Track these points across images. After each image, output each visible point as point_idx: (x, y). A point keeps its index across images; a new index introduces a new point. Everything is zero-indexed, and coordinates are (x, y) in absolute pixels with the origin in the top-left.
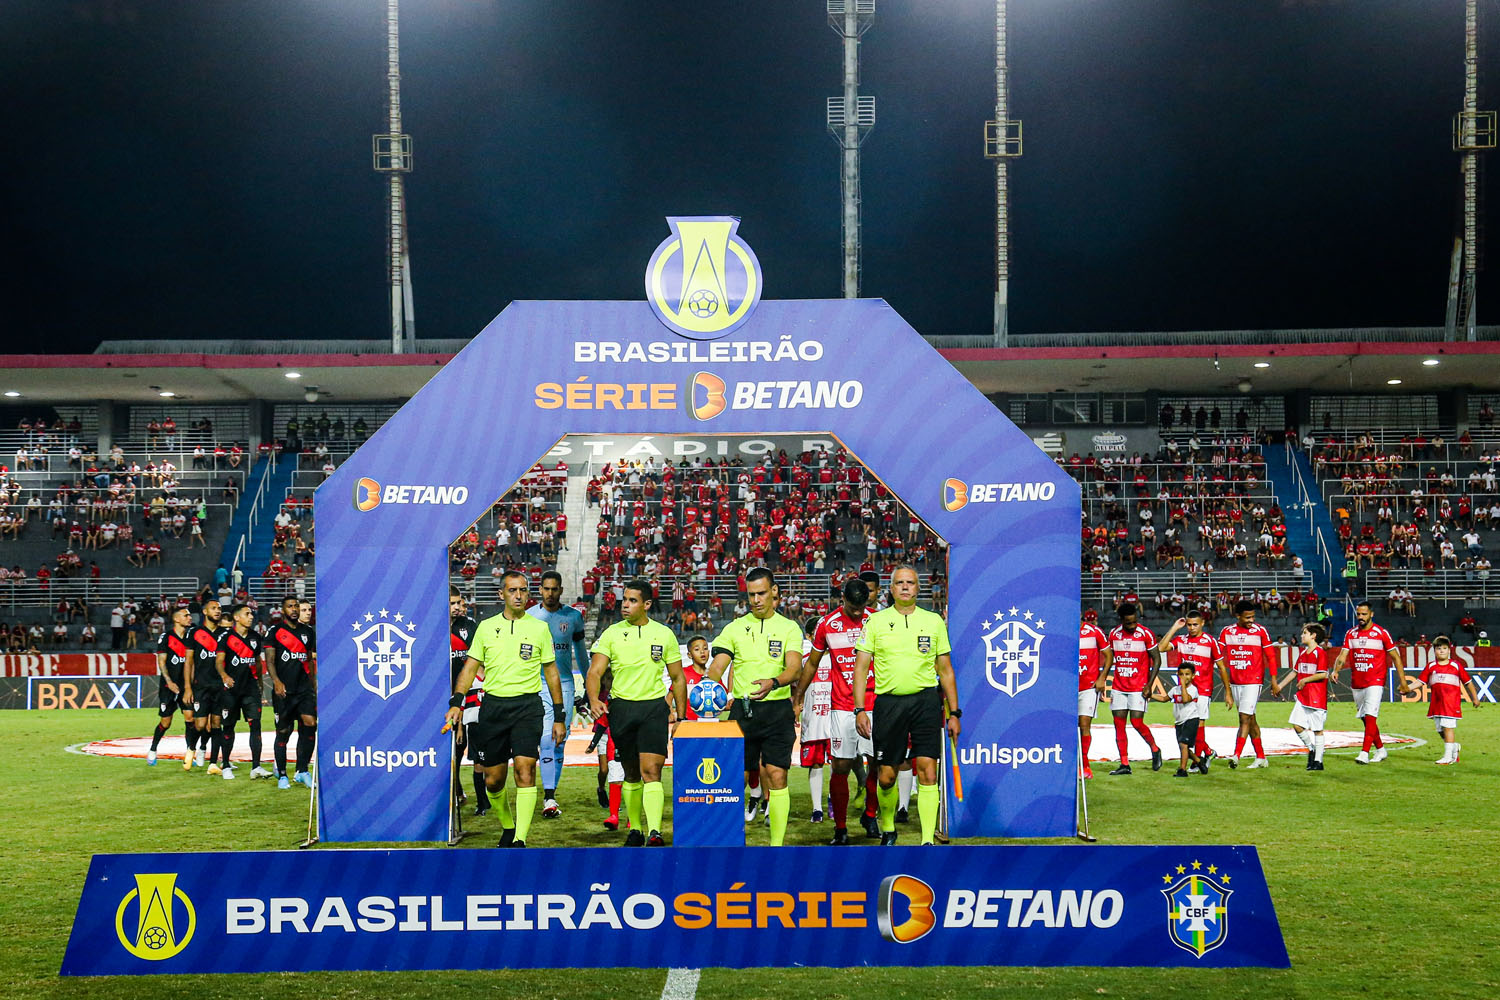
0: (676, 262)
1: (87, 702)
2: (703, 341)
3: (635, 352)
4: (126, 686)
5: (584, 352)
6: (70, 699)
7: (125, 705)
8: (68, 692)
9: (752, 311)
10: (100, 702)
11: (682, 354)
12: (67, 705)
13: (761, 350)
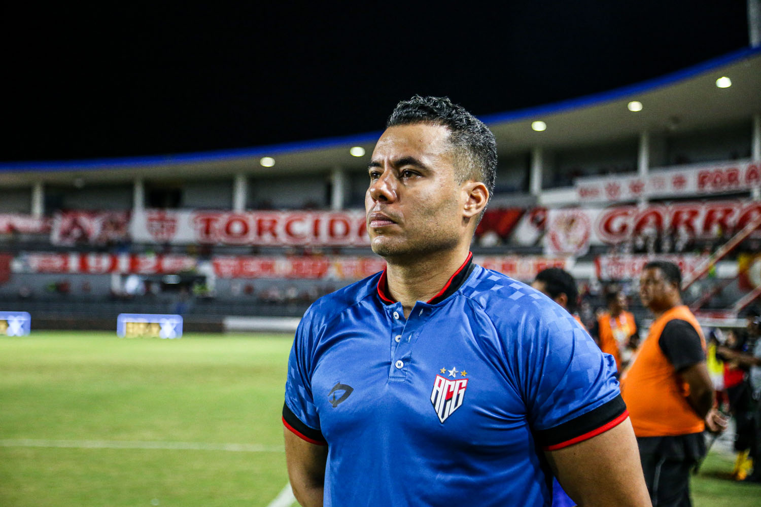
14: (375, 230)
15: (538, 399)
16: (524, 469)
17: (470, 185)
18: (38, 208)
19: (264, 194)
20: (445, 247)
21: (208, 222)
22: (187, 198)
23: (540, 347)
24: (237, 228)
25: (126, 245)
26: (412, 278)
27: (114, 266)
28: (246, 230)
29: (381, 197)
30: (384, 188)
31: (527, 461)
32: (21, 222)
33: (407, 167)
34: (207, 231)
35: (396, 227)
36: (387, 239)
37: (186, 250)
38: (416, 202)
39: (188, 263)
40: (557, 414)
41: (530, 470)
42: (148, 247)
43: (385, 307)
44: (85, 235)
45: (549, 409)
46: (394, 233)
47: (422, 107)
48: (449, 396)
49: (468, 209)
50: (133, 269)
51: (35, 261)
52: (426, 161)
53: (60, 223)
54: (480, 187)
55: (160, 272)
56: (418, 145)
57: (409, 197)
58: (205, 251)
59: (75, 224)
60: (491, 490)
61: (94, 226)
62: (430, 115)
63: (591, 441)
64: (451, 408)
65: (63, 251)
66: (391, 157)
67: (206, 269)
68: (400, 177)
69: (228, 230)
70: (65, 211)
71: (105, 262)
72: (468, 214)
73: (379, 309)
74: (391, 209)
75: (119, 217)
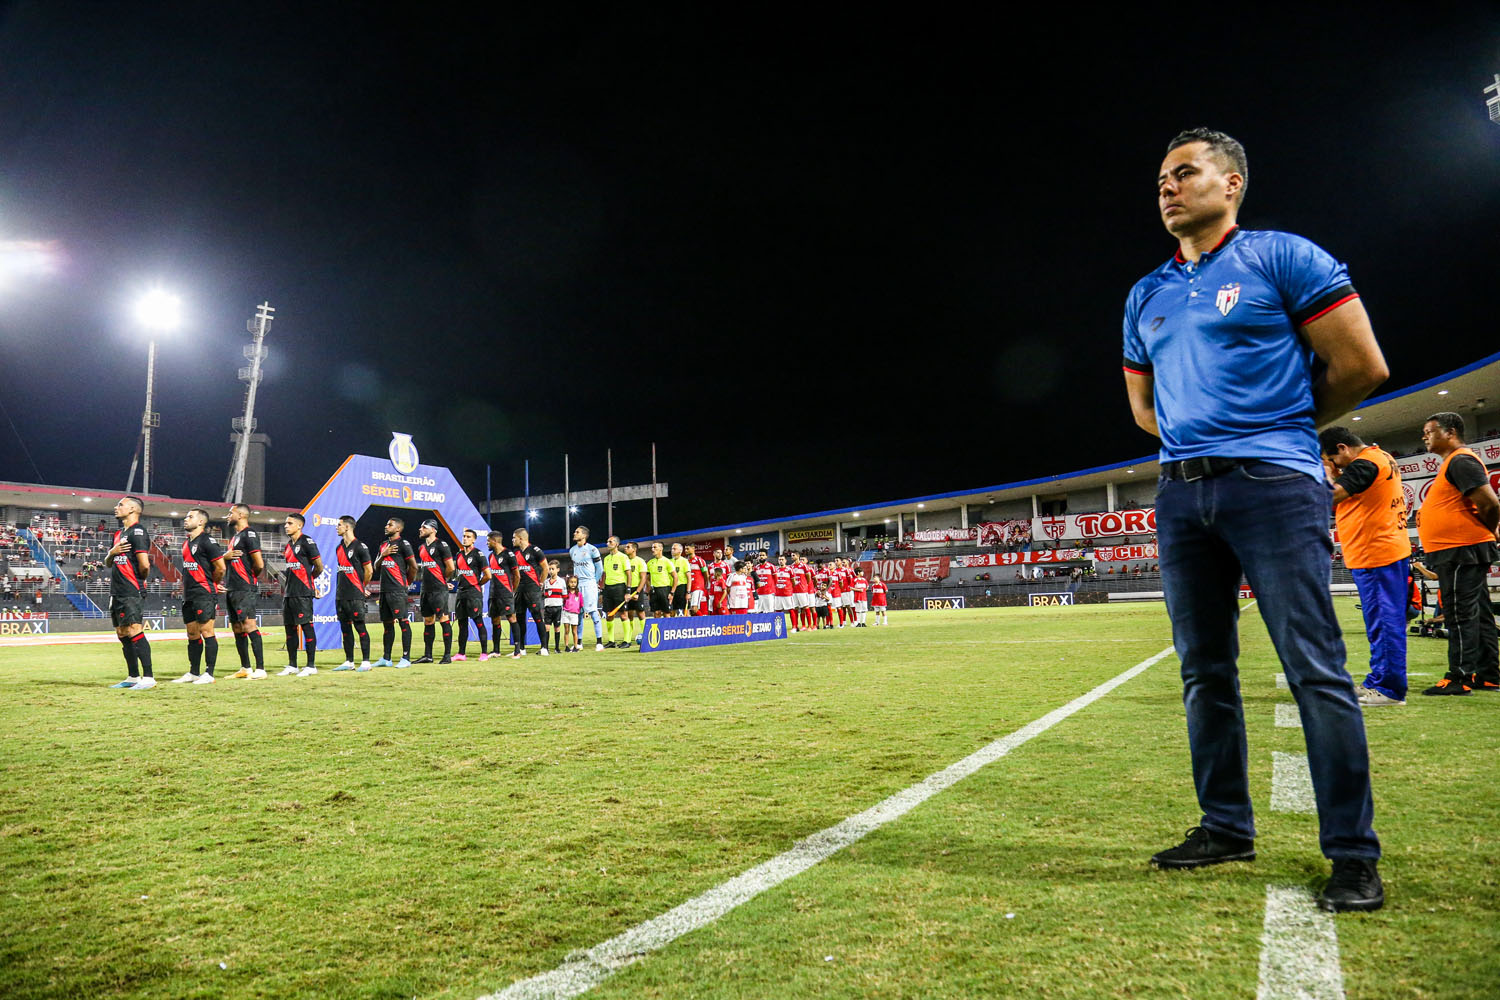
0: (396, 447)
1: (24, 631)
2: (405, 475)
3: (388, 477)
4: (41, 624)
5: (376, 475)
6: (16, 630)
7: (40, 631)
8: (15, 627)
9: (417, 468)
10: (30, 631)
11: (400, 479)
12: (15, 633)
13: (419, 481)
14: (1168, 214)
15: (1291, 291)
16: (1286, 343)
17: (1228, 175)
18: (965, 524)
19: (1129, 497)
20: (1216, 216)
21: (1088, 521)
22: (1070, 507)
23: (1288, 260)
24: (1111, 524)
25: (1028, 544)
26: (1197, 241)
27: (1019, 562)
28: (1118, 526)
29: (1169, 193)
30: (1169, 187)
31: (1288, 337)
32: (952, 534)
33: (1182, 171)
34: (1089, 530)
35: (1180, 209)
36: (1176, 218)
37: (1073, 544)
38: (1191, 189)
39: (1076, 554)
40: (1304, 298)
41: (1291, 343)
42: (1046, 546)
43: (1181, 267)
44: (998, 539)
45: (1299, 298)
46: (1180, 213)
47: (1188, 135)
48: (1228, 299)
49: (1229, 190)
50: (1034, 562)
51: (966, 560)
52: (1195, 164)
53: (981, 532)
54: (1235, 176)
55: (1055, 561)
56: (1190, 156)
57: (1187, 189)
58: (1088, 544)
59: (992, 532)
60: (1264, 356)
61: (1005, 532)
62: (1195, 138)
63: (1331, 313)
64: (1230, 305)
65: (985, 552)
66: (1172, 169)
67: (1090, 556)
68: (1179, 179)
69: (1104, 527)
70: (984, 524)
71: (1015, 557)
72: (1229, 193)
73: (1179, 270)
74: (1176, 199)
75: (1022, 524)
